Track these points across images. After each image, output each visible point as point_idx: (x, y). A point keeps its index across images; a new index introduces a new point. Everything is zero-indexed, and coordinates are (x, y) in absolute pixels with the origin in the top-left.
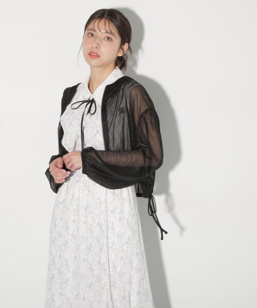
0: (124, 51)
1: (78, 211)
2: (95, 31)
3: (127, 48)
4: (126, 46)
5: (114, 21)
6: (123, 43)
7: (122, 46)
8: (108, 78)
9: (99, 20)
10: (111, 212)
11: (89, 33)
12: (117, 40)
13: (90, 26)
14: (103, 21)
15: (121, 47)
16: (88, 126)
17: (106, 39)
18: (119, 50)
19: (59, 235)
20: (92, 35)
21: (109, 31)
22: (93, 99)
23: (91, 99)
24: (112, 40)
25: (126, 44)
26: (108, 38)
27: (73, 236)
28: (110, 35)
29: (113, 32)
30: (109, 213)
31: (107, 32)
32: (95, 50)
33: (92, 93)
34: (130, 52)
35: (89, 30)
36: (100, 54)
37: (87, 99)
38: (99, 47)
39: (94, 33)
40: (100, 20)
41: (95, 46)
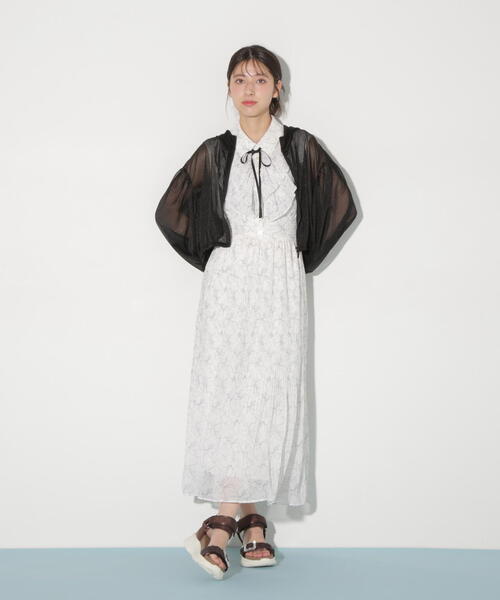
0: (278, 91)
2: (244, 76)
4: (279, 85)
6: (276, 82)
12: (270, 80)
13: (238, 70)
14: (251, 62)
15: (275, 86)
17: (258, 81)
18: (273, 91)
20: (241, 81)
21: (259, 72)
24: (264, 81)
25: (279, 82)
26: (261, 81)
28: (261, 77)
29: (264, 73)
31: (258, 74)
32: (250, 99)
35: (234, 77)
36: (255, 100)
38: (253, 94)
39: (242, 78)
41: (249, 92)
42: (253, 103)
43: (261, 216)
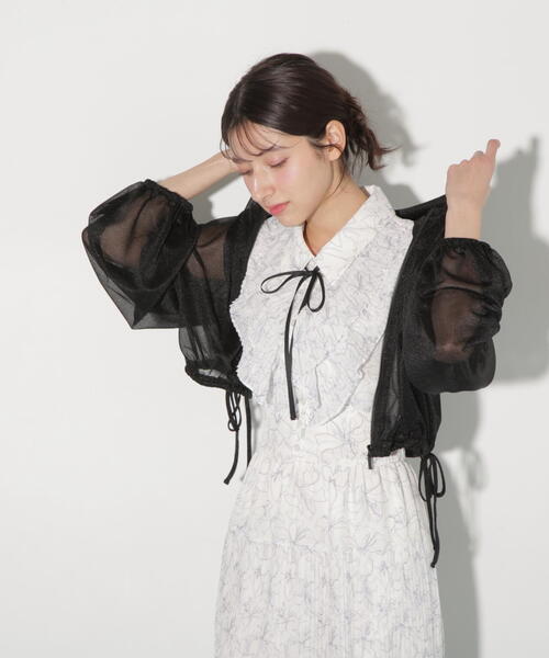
1: (275, 546)
8: (355, 216)
10: (360, 548)
16: (302, 339)
22: (317, 269)
23: (311, 269)
30: (355, 552)
33: (315, 255)
37: (302, 269)
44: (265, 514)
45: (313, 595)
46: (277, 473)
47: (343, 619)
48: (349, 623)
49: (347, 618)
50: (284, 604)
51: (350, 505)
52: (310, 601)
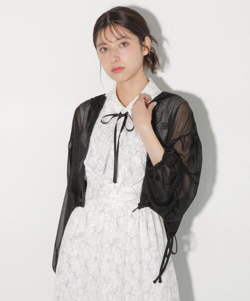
0: (147, 47)
1: (102, 246)
2: (105, 44)
3: (150, 41)
4: (147, 41)
5: (120, 22)
6: (142, 39)
7: (143, 43)
9: (103, 30)
10: (145, 249)
11: (101, 49)
12: (134, 40)
13: (99, 41)
14: (108, 29)
15: (142, 45)
17: (121, 45)
18: (141, 50)
19: (75, 276)
20: (106, 49)
21: (119, 37)
22: (127, 113)
24: (128, 44)
25: (146, 38)
26: (124, 44)
27: (93, 278)
28: (124, 40)
29: (124, 35)
30: (143, 250)
31: (118, 39)
32: (116, 65)
34: (155, 43)
35: (99, 46)
36: (122, 65)
37: (118, 113)
38: (118, 59)
39: (106, 46)
40: (105, 30)
41: (113, 60)
42: (120, 69)
43: (115, 181)
44: (95, 231)
45: (120, 270)
46: (102, 211)
47: (137, 282)
48: (141, 284)
49: (139, 282)
50: (94, 272)
51: (141, 228)
52: (119, 273)
